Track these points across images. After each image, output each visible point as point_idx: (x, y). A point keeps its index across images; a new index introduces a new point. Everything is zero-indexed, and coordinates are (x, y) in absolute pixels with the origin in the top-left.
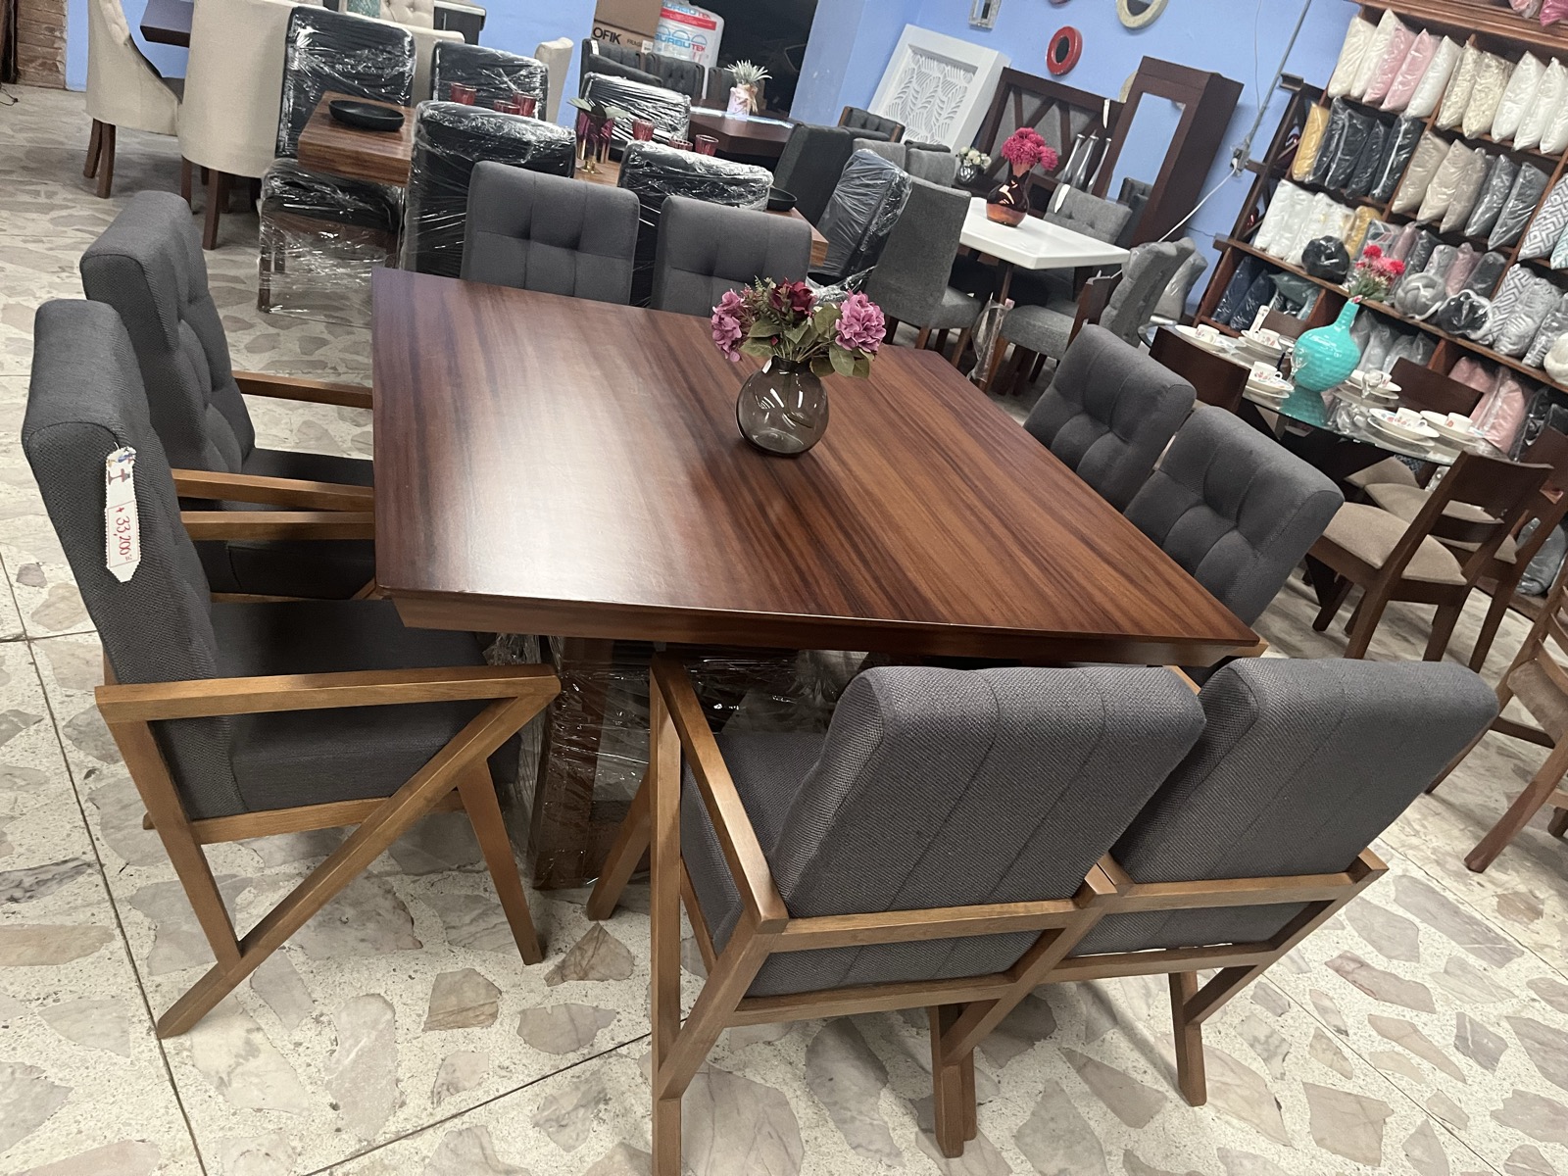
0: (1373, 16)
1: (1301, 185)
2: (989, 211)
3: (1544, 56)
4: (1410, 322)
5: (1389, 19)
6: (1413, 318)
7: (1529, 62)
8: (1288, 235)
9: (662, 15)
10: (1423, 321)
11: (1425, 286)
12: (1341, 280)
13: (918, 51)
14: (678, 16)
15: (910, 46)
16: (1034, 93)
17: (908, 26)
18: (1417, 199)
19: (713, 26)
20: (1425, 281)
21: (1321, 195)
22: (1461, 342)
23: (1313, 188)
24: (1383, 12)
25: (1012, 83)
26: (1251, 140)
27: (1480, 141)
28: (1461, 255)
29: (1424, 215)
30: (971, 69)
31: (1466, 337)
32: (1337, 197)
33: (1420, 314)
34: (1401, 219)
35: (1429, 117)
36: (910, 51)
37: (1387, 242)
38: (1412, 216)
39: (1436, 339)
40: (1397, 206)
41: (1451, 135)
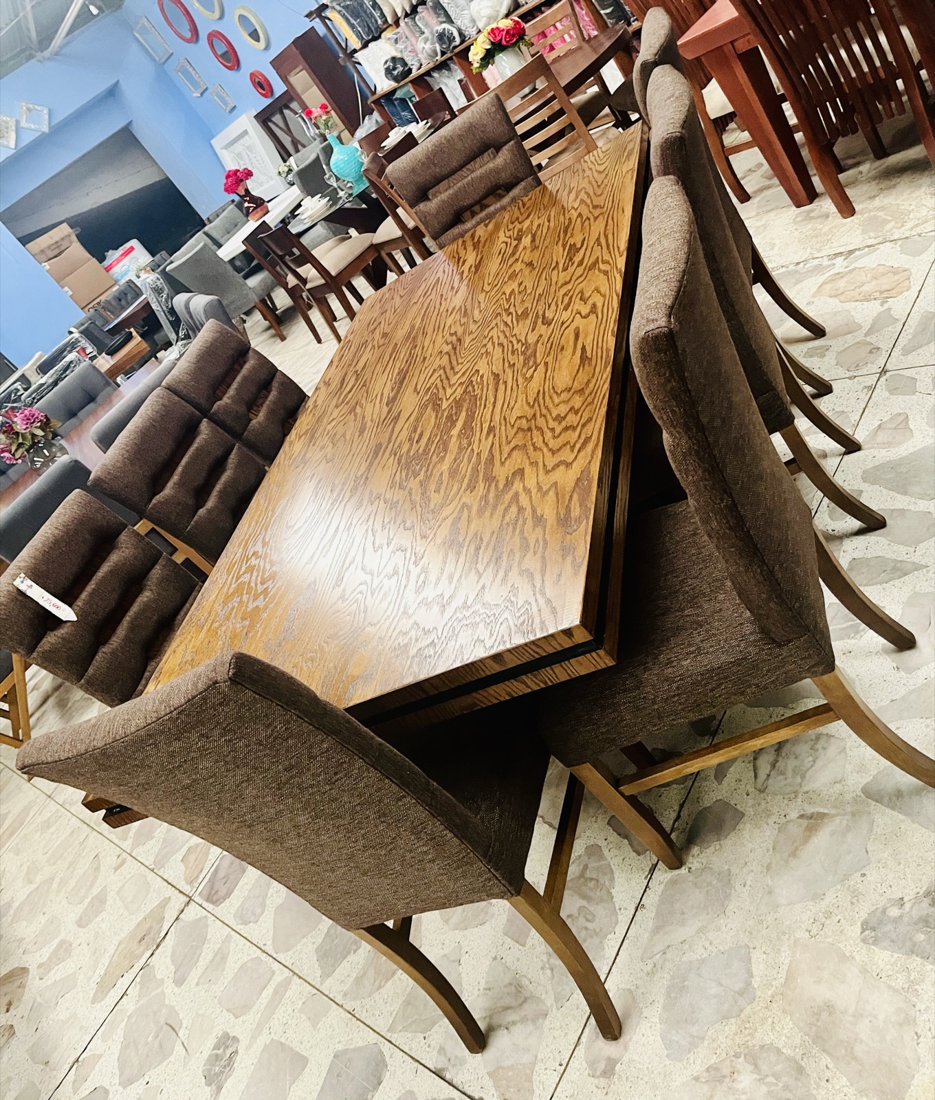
1: (361, 49)
6: (438, 60)
9: (108, 271)
10: (440, 57)
11: (425, 43)
12: (410, 71)
13: (226, 147)
14: (115, 263)
15: (222, 149)
16: (273, 114)
17: (212, 142)
18: (392, 9)
19: (132, 249)
20: (423, 41)
21: (370, 45)
22: (457, 50)
23: (365, 45)
25: (264, 118)
28: (423, 14)
29: (399, 12)
30: (245, 133)
31: (455, 47)
32: (375, 39)
33: (437, 56)
34: (396, 23)
36: (224, 151)
37: (404, 38)
38: (397, 17)
39: (451, 58)
40: (390, 19)
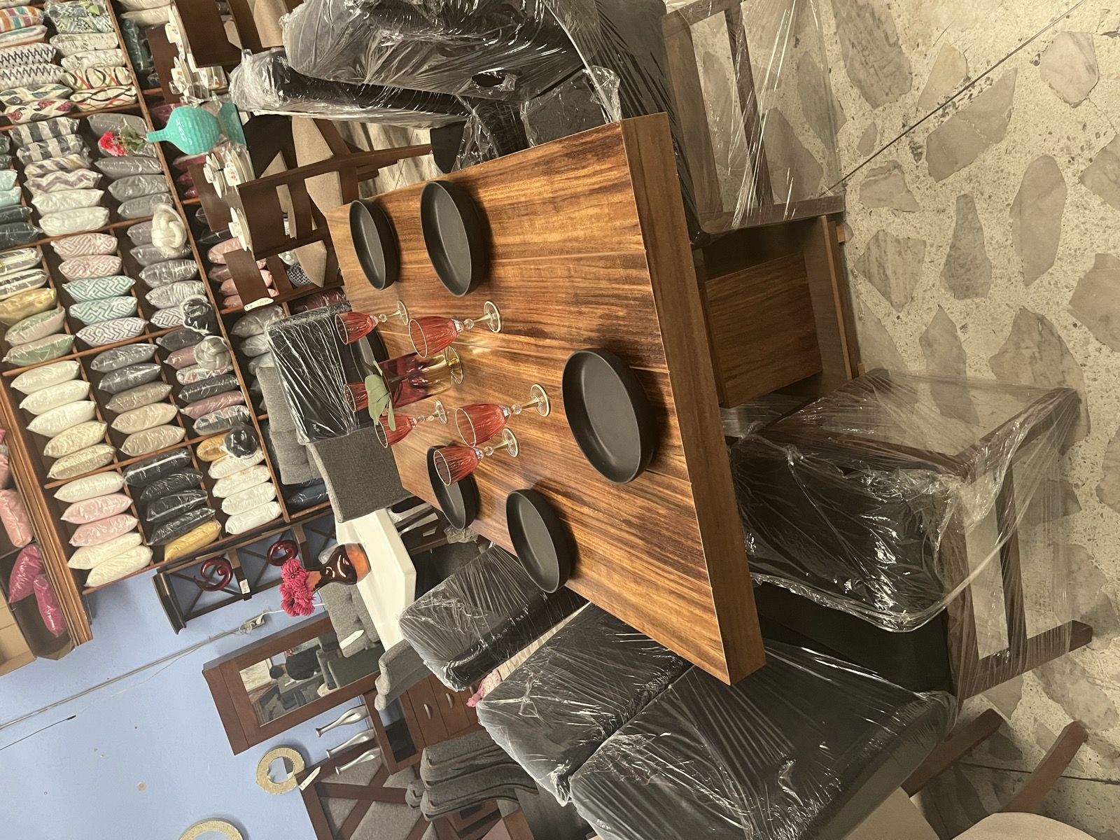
0: (81, 575)
1: (223, 518)
2: (364, 575)
3: (26, 417)
4: (228, 342)
5: (76, 562)
6: (226, 343)
7: (35, 426)
8: (255, 492)
10: (222, 336)
24: (73, 570)
26: (237, 630)
27: (104, 414)
29: (171, 411)
34: (187, 422)
35: (115, 470)
38: (179, 419)
40: (180, 432)
41: (115, 438)
